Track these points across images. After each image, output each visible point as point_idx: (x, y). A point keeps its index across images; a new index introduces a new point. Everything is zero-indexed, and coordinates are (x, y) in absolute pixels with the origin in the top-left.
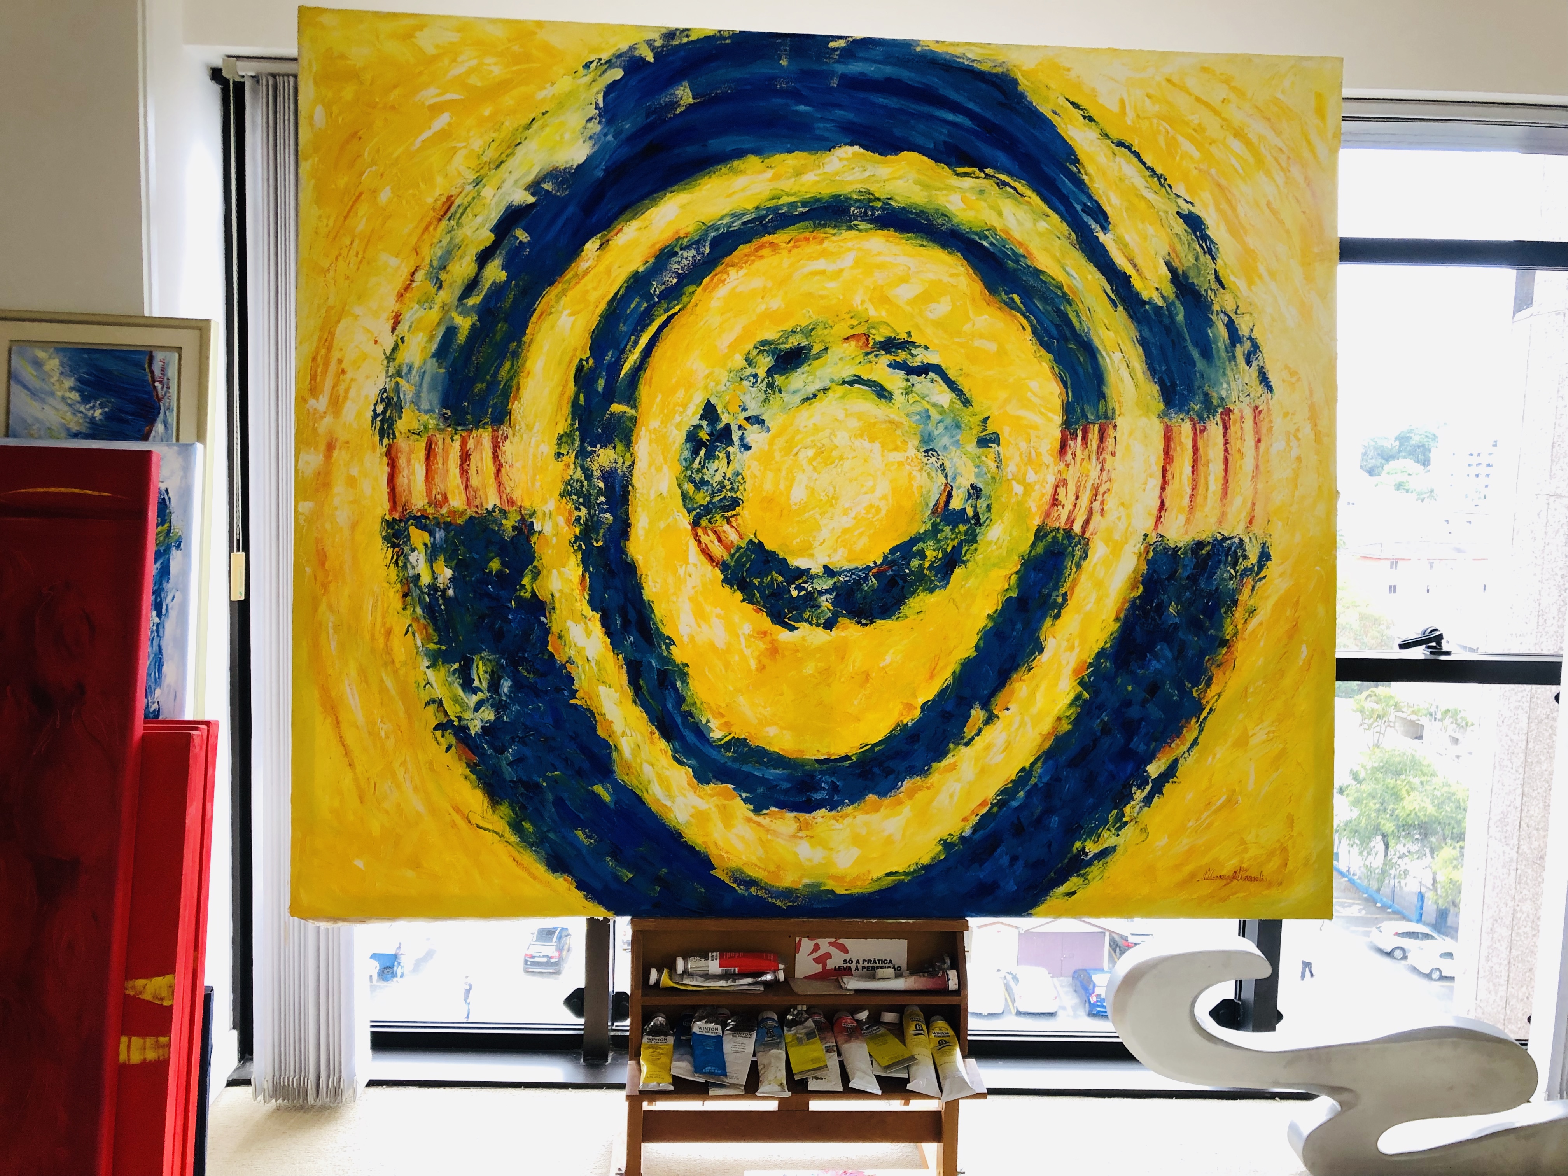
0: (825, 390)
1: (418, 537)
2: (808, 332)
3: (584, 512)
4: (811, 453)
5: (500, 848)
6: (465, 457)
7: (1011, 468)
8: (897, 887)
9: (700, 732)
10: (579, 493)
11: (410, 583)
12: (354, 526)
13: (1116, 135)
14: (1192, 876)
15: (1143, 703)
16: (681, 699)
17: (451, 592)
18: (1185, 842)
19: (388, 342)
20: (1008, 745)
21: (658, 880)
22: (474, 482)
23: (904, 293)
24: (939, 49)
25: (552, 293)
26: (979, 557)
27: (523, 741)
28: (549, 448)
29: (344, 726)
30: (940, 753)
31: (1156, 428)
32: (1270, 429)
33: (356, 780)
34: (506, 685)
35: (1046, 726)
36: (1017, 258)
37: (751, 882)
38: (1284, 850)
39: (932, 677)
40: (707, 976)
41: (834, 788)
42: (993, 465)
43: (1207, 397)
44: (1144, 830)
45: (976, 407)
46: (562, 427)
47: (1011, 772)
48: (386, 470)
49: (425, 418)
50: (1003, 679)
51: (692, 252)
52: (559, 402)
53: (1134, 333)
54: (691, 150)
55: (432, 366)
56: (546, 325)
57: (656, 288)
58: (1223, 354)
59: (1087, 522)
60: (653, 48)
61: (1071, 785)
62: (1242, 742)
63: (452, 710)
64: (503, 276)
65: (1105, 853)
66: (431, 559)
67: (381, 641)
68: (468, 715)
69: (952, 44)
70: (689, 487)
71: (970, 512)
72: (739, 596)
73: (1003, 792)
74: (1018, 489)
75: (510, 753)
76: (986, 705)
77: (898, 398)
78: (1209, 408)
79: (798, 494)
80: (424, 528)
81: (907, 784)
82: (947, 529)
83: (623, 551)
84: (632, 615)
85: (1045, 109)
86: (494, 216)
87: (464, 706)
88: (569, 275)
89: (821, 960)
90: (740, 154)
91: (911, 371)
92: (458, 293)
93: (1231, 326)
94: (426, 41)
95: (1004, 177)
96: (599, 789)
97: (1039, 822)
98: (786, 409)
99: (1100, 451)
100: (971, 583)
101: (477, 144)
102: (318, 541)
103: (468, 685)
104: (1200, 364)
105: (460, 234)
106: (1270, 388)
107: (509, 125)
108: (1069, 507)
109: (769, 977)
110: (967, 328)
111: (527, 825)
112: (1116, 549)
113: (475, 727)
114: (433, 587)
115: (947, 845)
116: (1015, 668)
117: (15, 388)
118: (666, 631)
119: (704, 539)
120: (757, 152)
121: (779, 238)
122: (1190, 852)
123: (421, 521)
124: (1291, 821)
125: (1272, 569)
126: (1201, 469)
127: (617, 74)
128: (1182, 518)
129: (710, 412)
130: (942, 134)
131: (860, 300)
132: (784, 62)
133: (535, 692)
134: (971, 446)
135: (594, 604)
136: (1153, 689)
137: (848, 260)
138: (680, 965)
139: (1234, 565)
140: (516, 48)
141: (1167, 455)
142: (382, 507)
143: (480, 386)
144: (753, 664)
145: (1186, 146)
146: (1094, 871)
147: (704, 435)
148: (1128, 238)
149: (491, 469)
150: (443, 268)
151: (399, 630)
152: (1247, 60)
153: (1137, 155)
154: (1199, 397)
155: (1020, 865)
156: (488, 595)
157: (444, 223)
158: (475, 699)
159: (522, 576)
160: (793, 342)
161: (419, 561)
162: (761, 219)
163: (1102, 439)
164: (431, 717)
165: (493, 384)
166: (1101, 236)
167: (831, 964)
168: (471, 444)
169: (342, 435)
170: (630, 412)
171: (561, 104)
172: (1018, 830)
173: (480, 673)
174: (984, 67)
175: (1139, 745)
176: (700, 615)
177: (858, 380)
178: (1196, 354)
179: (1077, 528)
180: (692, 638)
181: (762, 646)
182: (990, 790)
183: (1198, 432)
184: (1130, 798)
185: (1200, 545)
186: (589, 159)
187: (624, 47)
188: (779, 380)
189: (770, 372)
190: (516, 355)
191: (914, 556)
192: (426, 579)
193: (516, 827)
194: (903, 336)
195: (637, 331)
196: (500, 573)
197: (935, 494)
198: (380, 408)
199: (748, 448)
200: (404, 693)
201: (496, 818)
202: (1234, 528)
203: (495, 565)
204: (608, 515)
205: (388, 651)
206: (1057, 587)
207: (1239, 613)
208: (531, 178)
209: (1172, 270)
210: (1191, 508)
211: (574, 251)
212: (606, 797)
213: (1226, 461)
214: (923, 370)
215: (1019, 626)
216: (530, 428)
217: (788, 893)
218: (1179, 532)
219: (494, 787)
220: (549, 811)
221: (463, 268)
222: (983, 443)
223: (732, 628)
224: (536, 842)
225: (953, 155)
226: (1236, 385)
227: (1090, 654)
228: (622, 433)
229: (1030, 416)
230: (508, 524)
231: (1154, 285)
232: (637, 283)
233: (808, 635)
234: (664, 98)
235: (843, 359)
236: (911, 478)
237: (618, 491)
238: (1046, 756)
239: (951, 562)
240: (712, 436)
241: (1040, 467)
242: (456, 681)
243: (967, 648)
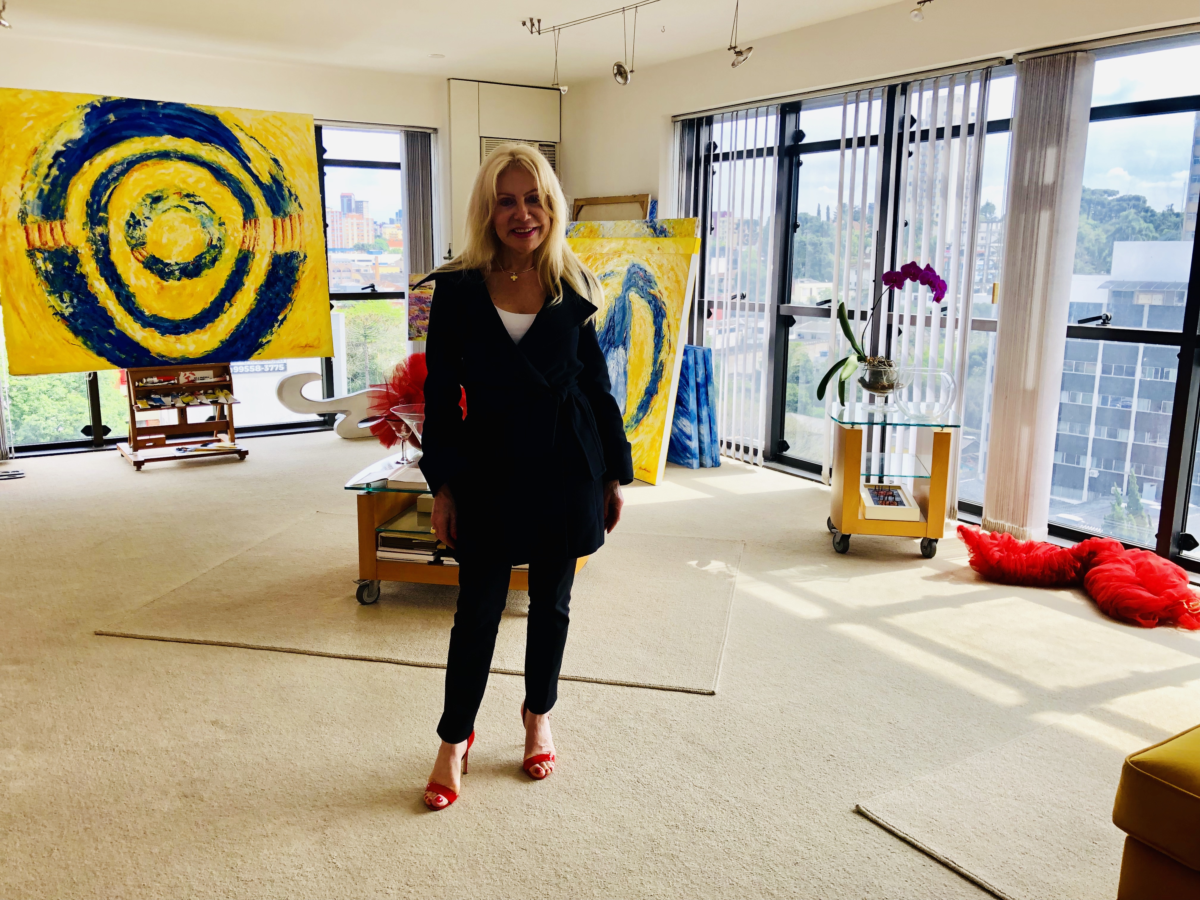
0: (169, 209)
1: (39, 255)
2: (161, 191)
3: (94, 247)
4: (167, 228)
5: (80, 349)
6: (52, 230)
7: (229, 232)
8: (208, 355)
9: (142, 313)
10: (92, 241)
11: (38, 270)
12: (16, 252)
13: (250, 135)
16: (134, 303)
17: (52, 272)
18: (291, 338)
19: (21, 194)
20: (237, 313)
21: (134, 357)
22: (56, 237)
23: (191, 180)
24: (193, 107)
25: (75, 179)
26: (223, 258)
27: (83, 317)
28: (80, 227)
29: (22, 315)
30: (217, 316)
31: (271, 221)
32: (304, 221)
33: (28, 332)
34: (75, 301)
35: (248, 307)
36: (224, 170)
37: (163, 356)
38: (319, 339)
39: (212, 294)
40: (153, 383)
41: (186, 328)
42: (224, 231)
43: (284, 212)
44: (279, 335)
45: (217, 214)
46: (84, 220)
47: (239, 320)
48: (25, 234)
49: (37, 217)
50: (233, 294)
51: (120, 167)
52: (82, 212)
53: (262, 193)
54: (116, 135)
55: (37, 202)
56: (74, 188)
57: (110, 177)
58: (288, 199)
59: (253, 248)
60: (99, 102)
61: (256, 323)
62: (304, 309)
63: (58, 309)
64: (57, 173)
65: (268, 342)
66: (44, 262)
67: (30, 287)
68: (64, 310)
69: (196, 105)
70: (129, 239)
71: (219, 245)
72: (149, 272)
73: (237, 326)
74: (232, 238)
75: (80, 321)
76: (229, 301)
77: (193, 211)
78: (285, 215)
79: (164, 241)
80: (40, 252)
81: (208, 325)
82: (212, 250)
83: (109, 259)
85: (227, 126)
86: (52, 154)
87: (62, 307)
88: (80, 173)
89: (187, 378)
90: (132, 136)
91: (196, 203)
92: (43, 178)
93: (289, 191)
94: (22, 97)
95: (217, 146)
96: (111, 331)
97: (248, 335)
98: (157, 214)
99: (255, 227)
100: (221, 266)
101: (43, 131)
102: (4, 257)
103: (62, 301)
104: (281, 201)
105: (41, 159)
106: (302, 209)
107: (54, 125)
108: (248, 243)
109: (173, 382)
110: (211, 191)
111: (88, 343)
112: (263, 255)
113: (67, 314)
114: (46, 271)
115: (222, 342)
116: (237, 290)
118: (126, 283)
119: (136, 254)
120: (139, 136)
121: (149, 162)
122: (292, 340)
123: (39, 250)
124: (320, 330)
125: (307, 260)
126: (285, 231)
127: (89, 110)
128: (281, 246)
129: (132, 215)
130: (197, 133)
131: (177, 182)
132: (143, 108)
133: (86, 302)
134: (217, 226)
135: (102, 275)
136: (277, 295)
137: (172, 170)
138: (145, 380)
139: (297, 259)
140: (53, 100)
141: (275, 228)
142: (25, 246)
143: (54, 208)
144: (156, 292)
145: (271, 138)
146: (266, 347)
147: (131, 223)
148: (257, 165)
149: (61, 233)
150: (37, 170)
151: (36, 284)
152: (286, 114)
153: (257, 140)
154: (282, 211)
155: (244, 346)
156: (65, 273)
157: (35, 156)
159: (76, 267)
160: (157, 194)
161: (40, 263)
162: (142, 157)
163: (255, 224)
164: (51, 311)
165: (59, 207)
166: (249, 165)
167: (190, 379)
168: (53, 226)
169: (8, 223)
170: (106, 216)
171: (71, 118)
172: (243, 337)
174: (208, 113)
175: (275, 311)
176: (137, 278)
177: (180, 206)
178: (280, 199)
179: (251, 249)
180: (135, 285)
181: (158, 286)
182: (233, 326)
183: (283, 221)
184: (274, 326)
185: (287, 254)
186: (83, 137)
187: (90, 102)
188: (154, 206)
189: (151, 203)
190: (65, 198)
191: (203, 258)
192: (43, 268)
193: (85, 343)
194: (192, 193)
195: (106, 190)
196: (68, 266)
197: (207, 241)
198: (20, 215)
199: (146, 226)
200: (40, 304)
201: (77, 341)
202: (296, 249)
204: (103, 248)
205: (34, 291)
206: (247, 267)
207: (300, 273)
208: (64, 141)
209: (271, 175)
210: (283, 244)
211: (81, 165)
212: (113, 333)
213: (292, 229)
214: (200, 203)
215: (237, 278)
216: (73, 220)
217: (175, 359)
218: (281, 250)
219: (76, 332)
220: (96, 338)
221: (44, 170)
222: (220, 225)
223: (148, 282)
224: (93, 348)
225: (201, 138)
226: (292, 208)
227: (258, 286)
228: (104, 222)
229: (235, 217)
230: (70, 251)
231: (266, 179)
232: (104, 176)
233: (172, 283)
234: (105, 119)
235: (174, 200)
236: (199, 235)
237: (105, 240)
238: (249, 315)
239: (214, 260)
240: (134, 223)
241: (238, 232)
242: (58, 300)
243: (222, 285)
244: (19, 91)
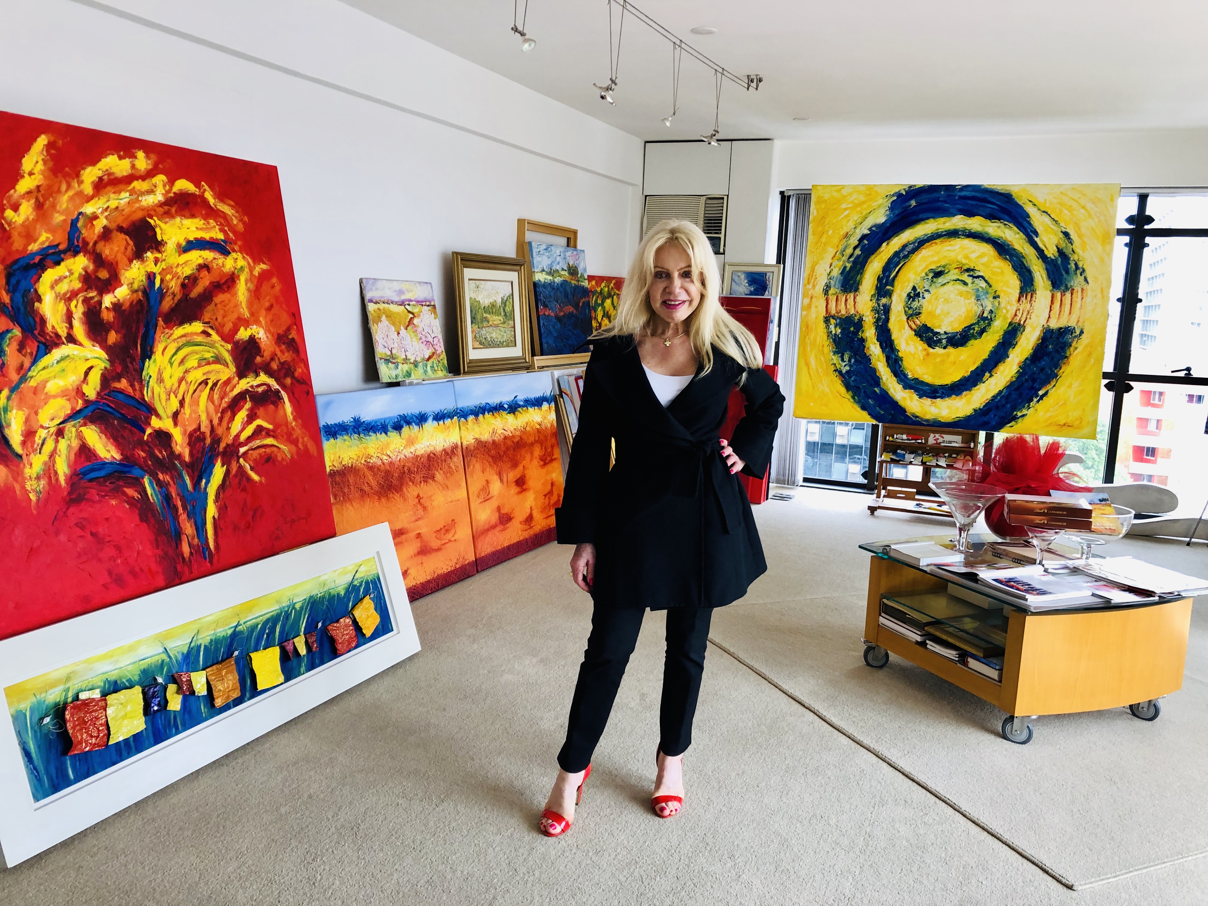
0: (948, 282)
1: (833, 321)
2: (944, 267)
3: (877, 315)
4: (943, 300)
5: (848, 402)
6: (846, 300)
7: (1002, 305)
8: (960, 420)
9: (905, 376)
10: (876, 310)
11: (830, 333)
12: (816, 318)
13: (1042, 210)
14: (1051, 424)
15: (1039, 373)
16: (900, 366)
17: (840, 336)
18: (1048, 415)
19: (829, 270)
20: (996, 384)
21: (891, 414)
22: (848, 307)
23: (974, 256)
24: (989, 187)
25: (873, 257)
26: (991, 330)
27: (856, 376)
28: (869, 298)
30: (975, 385)
31: (1049, 295)
32: (1086, 295)
33: (812, 383)
34: (853, 360)
35: (1008, 378)
36: (1008, 245)
37: (917, 417)
38: (1081, 419)
39: (974, 364)
40: (902, 440)
41: (943, 393)
42: (997, 304)
43: (1067, 285)
44: (1036, 410)
45: (993, 287)
46: (873, 292)
47: (996, 391)
48: (825, 304)
49: (837, 290)
50: (996, 365)
51: (912, 245)
52: (873, 286)
53: (1044, 267)
54: (914, 218)
55: (839, 277)
56: (870, 265)
57: (902, 255)
58: (1073, 273)
59: (1025, 321)
60: (905, 191)
61: (1014, 396)
62: (1070, 386)
63: (838, 366)
64: (860, 253)
65: (1023, 416)
66: (836, 327)
67: (821, 348)
68: (842, 368)
69: (994, 185)
70: (907, 309)
71: (989, 317)
72: (919, 339)
73: (993, 397)
75: (853, 379)
76: (990, 372)
77: (970, 285)
78: (1067, 288)
79: (938, 311)
80: (834, 319)
81: (965, 393)
82: (982, 322)
83: (887, 326)
84: (888, 343)
85: (1020, 203)
86: (859, 237)
87: (841, 365)
88: (878, 252)
89: (936, 440)
90: (928, 218)
91: (974, 277)
92: (848, 257)
93: (1076, 264)
94: (844, 192)
95: (1006, 223)
96: (876, 389)
97: (1003, 406)
98: (936, 288)
99: (1031, 300)
100: (988, 337)
101: (855, 218)
102: (807, 322)
103: (843, 360)
104: (1065, 275)
105: (849, 242)
106: (1088, 283)
107: (864, 213)
108: (1020, 316)
109: (920, 441)
110: (992, 265)
111: (856, 397)
112: (1034, 329)
113: (844, 371)
114: (835, 334)
115: (975, 410)
116: (1000, 362)
117: (733, 283)
118: (897, 348)
119: (910, 323)
120: (933, 218)
121: (937, 241)
122: (1050, 417)
123: (833, 317)
124: (1084, 410)
125: (1084, 336)
126: (1063, 307)
127: (895, 198)
128: (1056, 320)
129: (914, 288)
130: (988, 211)
131: (960, 258)
132: (942, 193)
133: (861, 363)
134: (991, 299)
135: (878, 340)
136: (1042, 369)
137: (957, 247)
138: (895, 436)
139: (1072, 334)
140: (868, 192)
141: (1052, 303)
142: (824, 313)
143: (852, 282)
144: (922, 358)
145: (1066, 212)
146: (1020, 420)
147: (912, 295)
148: (1044, 239)
149: (853, 304)
150: (844, 251)
151: (826, 345)
152: (1088, 185)
153: (1049, 215)
154: (1064, 285)
155: (997, 417)
156: (850, 337)
157: (845, 239)
158: (844, 364)
159: (859, 332)
160: (940, 269)
161: (832, 327)
162: (933, 236)
163: (1031, 297)
164: (833, 368)
165: (855, 281)
166: (1036, 239)
167: (938, 441)
168: (848, 297)
169: (815, 295)
170: (892, 288)
171: (879, 206)
172: (997, 407)
173: (846, 357)
174: (1002, 192)
175: (1036, 385)
176: (907, 344)
177: (959, 280)
178: (1064, 273)
179: (1022, 323)
180: (905, 350)
181: (924, 353)
182: (989, 396)
183: (1063, 295)
184: (1032, 400)
185: (1061, 328)
186: (885, 221)
187: (897, 191)
188: (935, 280)
189: (932, 278)
190: (862, 273)
191: (971, 329)
192: (834, 332)
193: (853, 398)
194: (972, 268)
195: (895, 267)
196: (853, 331)
197: (979, 312)
198: (825, 288)
199: (924, 298)
200: (826, 361)
201: (848, 395)
202: (1072, 323)
203: (852, 329)
204: (884, 316)
205: (823, 351)
206: (1014, 339)
207: (1072, 349)
208: (869, 227)
209: (1058, 248)
210: (1059, 318)
211: (880, 245)
212: (878, 391)
213: (1071, 304)
214: (978, 277)
215: (1002, 350)
216: (864, 293)
217: (927, 420)
218: (1054, 324)
219: (848, 387)
220: (862, 394)
221: (849, 251)
222: (994, 298)
223: (916, 348)
224: (858, 402)
225: (991, 217)
226: (1077, 282)
227: (1023, 358)
228: (889, 294)
229: (1010, 290)
230: (856, 318)
231: (1051, 252)
232: (896, 254)
233: (938, 350)
234: (908, 204)
235: (954, 274)
236: (972, 307)
237: (887, 310)
238: (1007, 387)
239: (982, 331)
240: (914, 295)
241: (1011, 305)
242: (840, 359)
243: (985, 356)
244: (843, 187)
